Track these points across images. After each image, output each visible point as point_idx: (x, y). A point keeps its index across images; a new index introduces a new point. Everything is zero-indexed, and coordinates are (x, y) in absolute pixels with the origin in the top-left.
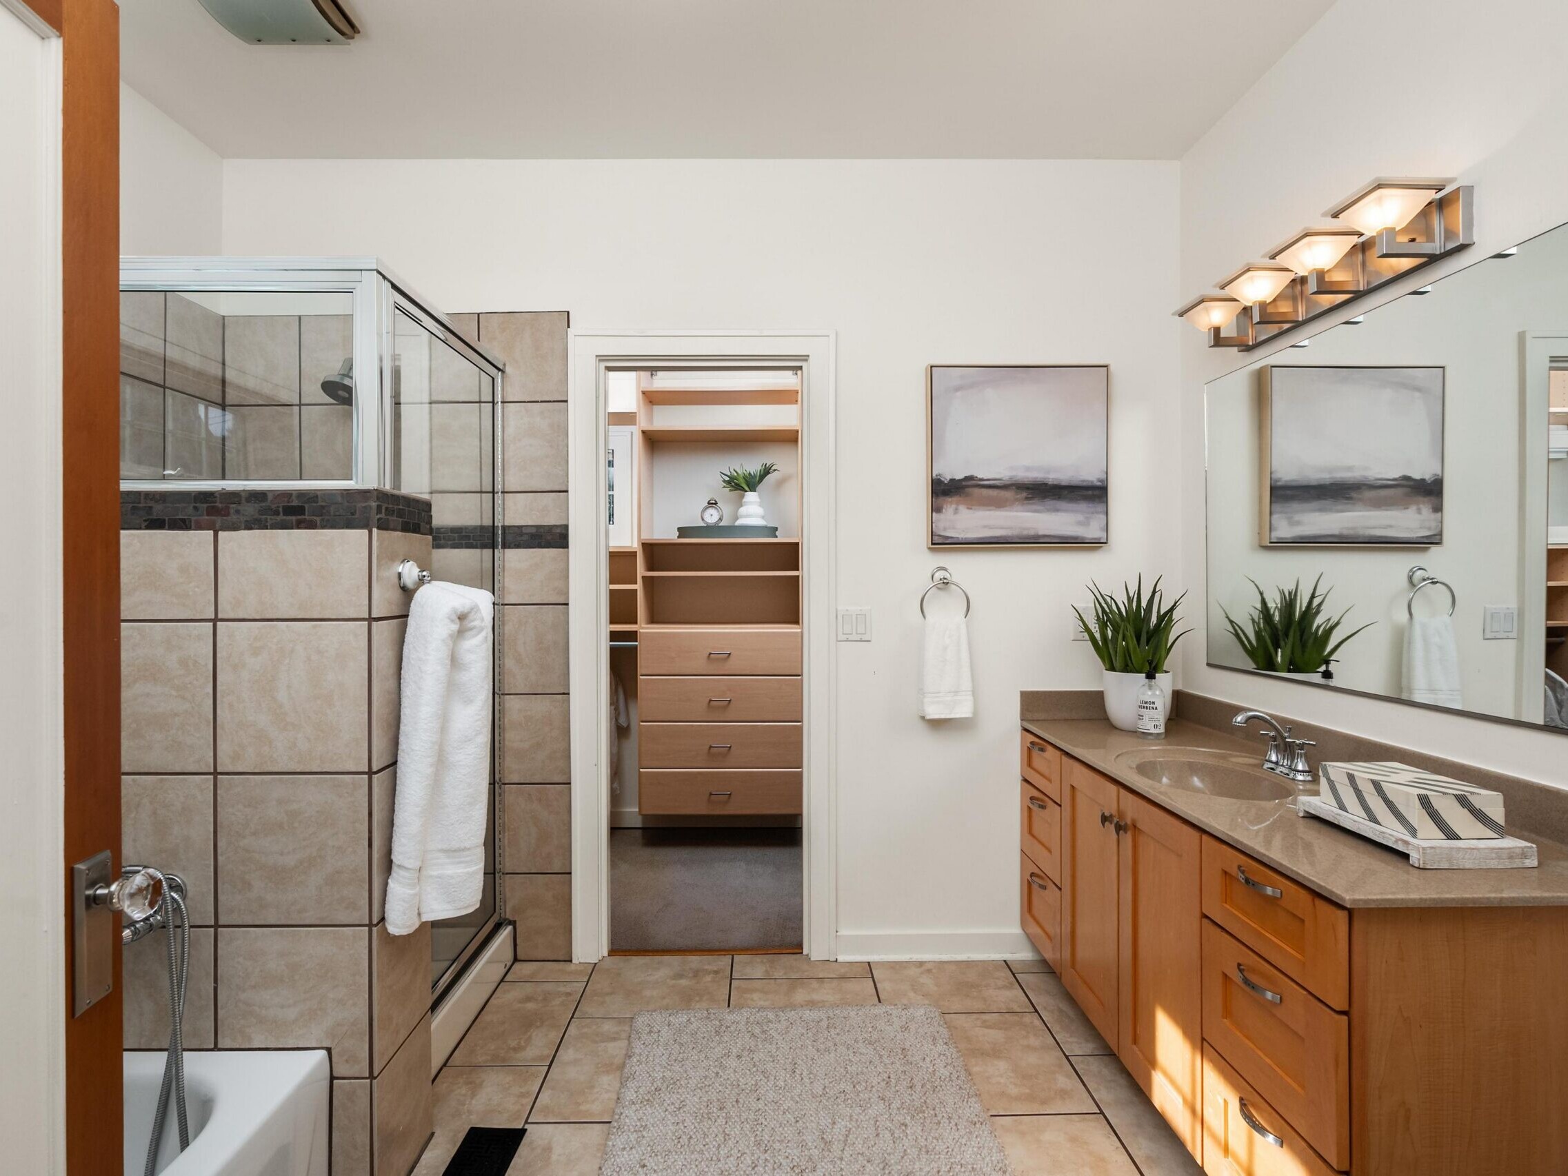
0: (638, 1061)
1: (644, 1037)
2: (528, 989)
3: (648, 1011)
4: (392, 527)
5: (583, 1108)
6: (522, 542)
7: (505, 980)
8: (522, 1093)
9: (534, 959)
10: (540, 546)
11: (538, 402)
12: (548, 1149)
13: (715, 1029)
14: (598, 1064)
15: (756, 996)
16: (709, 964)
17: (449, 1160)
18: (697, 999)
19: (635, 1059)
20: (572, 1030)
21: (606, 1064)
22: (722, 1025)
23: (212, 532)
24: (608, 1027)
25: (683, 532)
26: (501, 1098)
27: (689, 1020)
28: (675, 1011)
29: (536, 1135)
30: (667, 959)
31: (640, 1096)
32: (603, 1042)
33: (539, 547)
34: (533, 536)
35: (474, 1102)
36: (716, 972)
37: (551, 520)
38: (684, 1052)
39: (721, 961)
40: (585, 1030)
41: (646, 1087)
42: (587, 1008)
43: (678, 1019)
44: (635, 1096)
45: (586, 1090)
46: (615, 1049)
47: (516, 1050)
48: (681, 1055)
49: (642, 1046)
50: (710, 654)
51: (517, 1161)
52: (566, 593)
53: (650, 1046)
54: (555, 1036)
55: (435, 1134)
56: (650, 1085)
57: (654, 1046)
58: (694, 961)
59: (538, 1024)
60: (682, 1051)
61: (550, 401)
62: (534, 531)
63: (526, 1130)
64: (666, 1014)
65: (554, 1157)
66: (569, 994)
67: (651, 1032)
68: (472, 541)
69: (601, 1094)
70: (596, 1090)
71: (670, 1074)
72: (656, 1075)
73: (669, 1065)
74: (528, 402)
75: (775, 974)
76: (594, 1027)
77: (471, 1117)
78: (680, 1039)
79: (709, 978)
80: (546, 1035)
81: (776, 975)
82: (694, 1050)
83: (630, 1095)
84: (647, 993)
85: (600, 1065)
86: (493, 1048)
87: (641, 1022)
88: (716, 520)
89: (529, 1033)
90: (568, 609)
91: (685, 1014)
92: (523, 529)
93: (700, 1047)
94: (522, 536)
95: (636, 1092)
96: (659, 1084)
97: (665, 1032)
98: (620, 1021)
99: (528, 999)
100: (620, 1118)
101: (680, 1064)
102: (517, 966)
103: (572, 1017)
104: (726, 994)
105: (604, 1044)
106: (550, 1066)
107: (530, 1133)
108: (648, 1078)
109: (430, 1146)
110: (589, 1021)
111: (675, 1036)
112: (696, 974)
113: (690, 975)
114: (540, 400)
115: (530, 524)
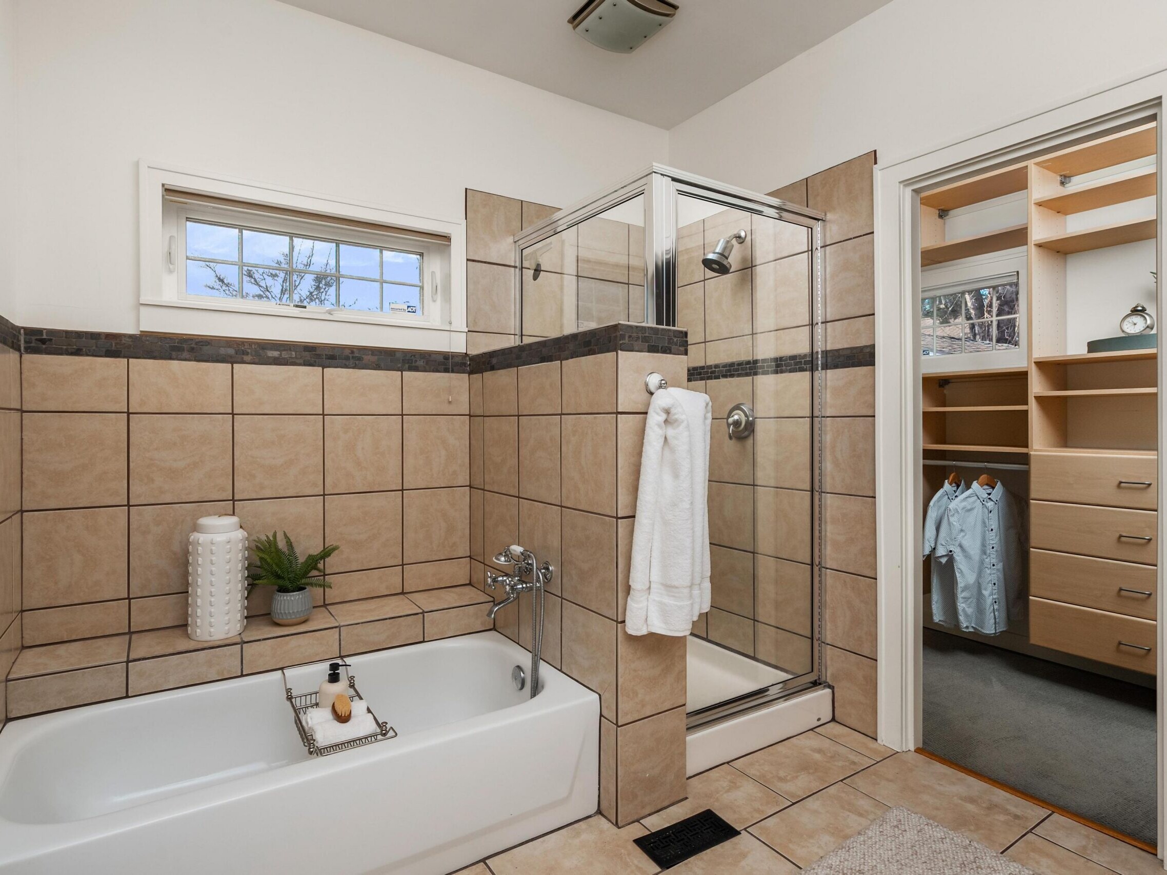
0: (864, 841)
1: (887, 828)
2: (826, 743)
3: (909, 810)
4: (637, 348)
5: (791, 846)
6: (839, 363)
7: (814, 730)
8: (759, 809)
9: (848, 725)
10: (853, 365)
11: (851, 239)
12: (744, 855)
13: (963, 861)
14: (831, 824)
15: (1044, 861)
16: (1016, 807)
17: (683, 819)
18: (972, 828)
19: (862, 838)
20: (832, 790)
21: (837, 828)
22: (975, 862)
23: (559, 361)
24: (864, 804)
25: (1093, 346)
26: (743, 804)
27: (943, 839)
28: (936, 824)
29: (743, 841)
30: (971, 780)
31: (841, 866)
32: (850, 812)
33: (853, 367)
34: (848, 357)
35: (725, 795)
36: (1017, 817)
37: (862, 342)
38: (913, 860)
39: (1033, 811)
40: (843, 795)
41: (852, 864)
42: (859, 781)
43: (933, 831)
44: (837, 863)
45: (805, 836)
46: (854, 822)
47: (781, 779)
48: (907, 860)
49: (878, 832)
50: (1121, 482)
51: (718, 848)
52: (873, 406)
53: (885, 837)
54: (816, 786)
55: (688, 800)
56: (858, 865)
57: (889, 839)
58: (1000, 796)
59: (811, 771)
60: (911, 858)
61: (861, 236)
62: (848, 352)
63: (741, 833)
64: (924, 820)
65: (743, 863)
66: (854, 763)
67: (897, 826)
68: (803, 366)
69: (813, 846)
70: (811, 841)
71: (883, 868)
72: (869, 861)
73: (888, 861)
74: (844, 241)
75: (1094, 855)
76: (852, 797)
77: (716, 803)
78: (920, 848)
79: (1002, 818)
80: (810, 782)
81: (1095, 857)
82: (924, 864)
83: (834, 861)
84: (925, 797)
85: (831, 826)
86: (766, 769)
87: (894, 815)
88: (1142, 329)
89: (799, 774)
90: (875, 420)
91: (944, 832)
92: (841, 351)
93: (933, 866)
94: (839, 357)
95: (840, 862)
96: (866, 869)
97: (911, 835)
98: (878, 804)
99: (819, 751)
100: (810, 871)
101: (900, 867)
102: (832, 725)
103: (842, 781)
104: (1010, 842)
105: (848, 813)
106: (794, 804)
107: (741, 838)
108: (861, 858)
109: (679, 804)
110: (852, 790)
111: (917, 843)
112: (992, 807)
113: (984, 805)
114: (852, 237)
115: (846, 346)
